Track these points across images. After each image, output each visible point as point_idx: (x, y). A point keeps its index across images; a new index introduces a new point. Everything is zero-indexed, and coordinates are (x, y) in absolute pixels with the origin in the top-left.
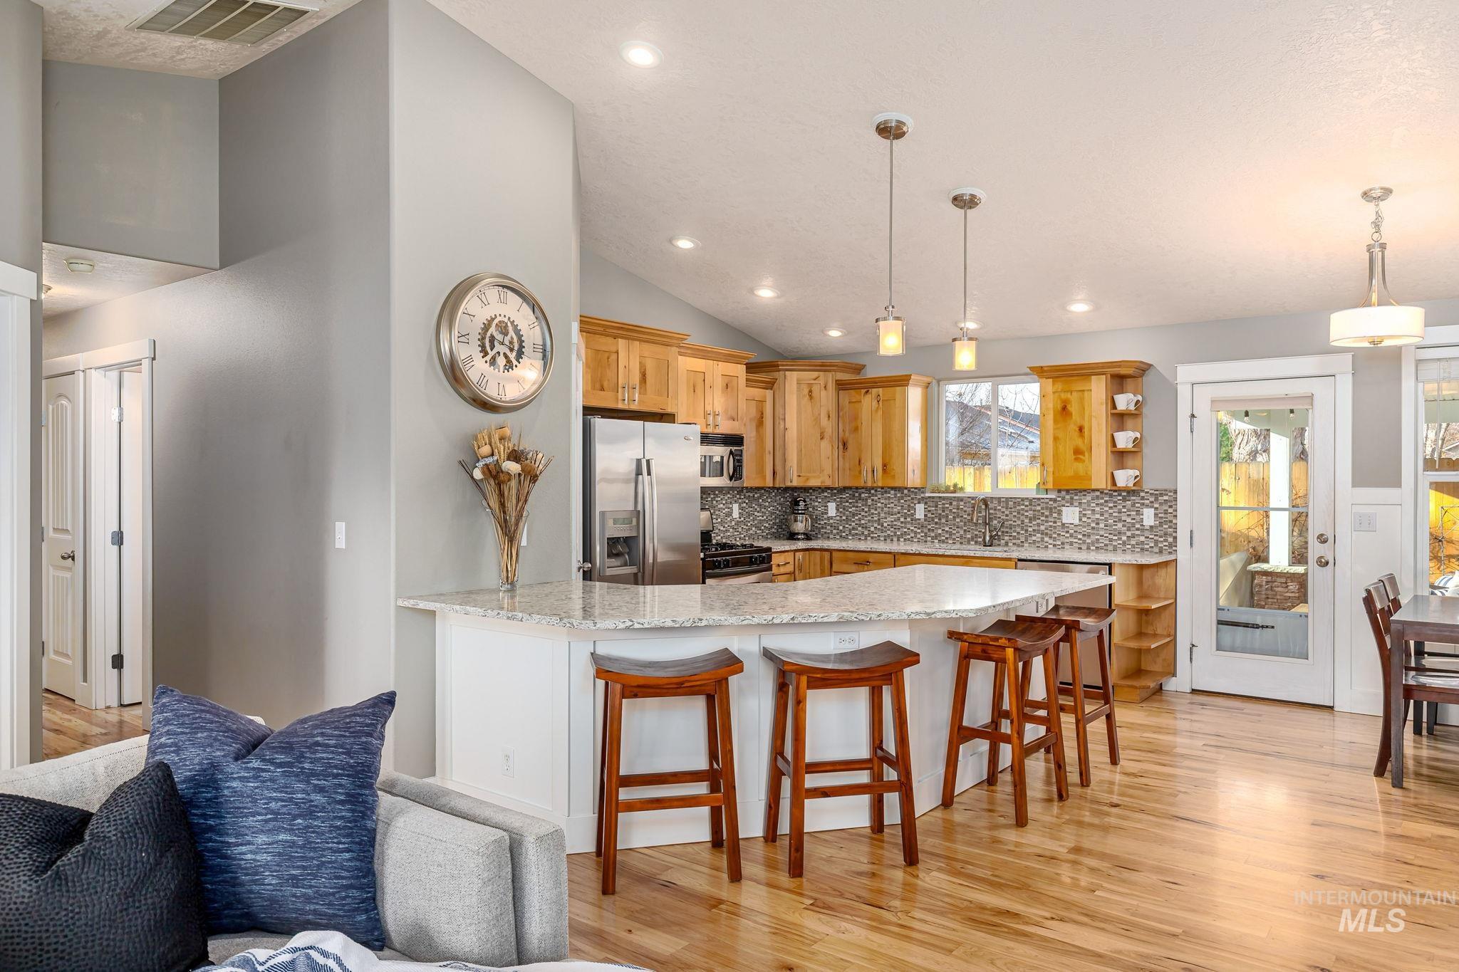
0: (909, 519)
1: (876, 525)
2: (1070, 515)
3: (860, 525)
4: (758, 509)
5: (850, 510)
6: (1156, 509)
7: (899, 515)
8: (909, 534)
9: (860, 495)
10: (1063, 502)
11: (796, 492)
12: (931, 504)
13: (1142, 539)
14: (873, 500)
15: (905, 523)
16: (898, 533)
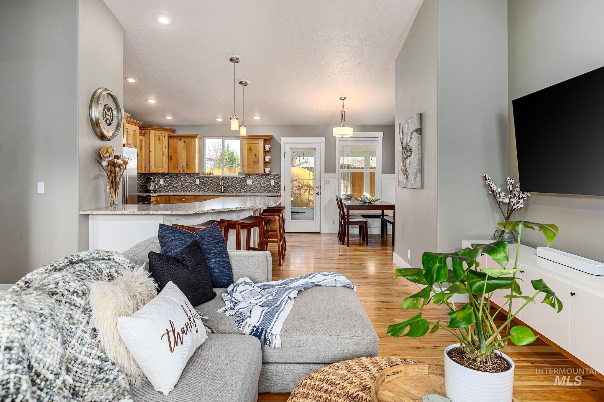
0: (193, 185)
1: (180, 187)
2: (249, 182)
3: (173, 187)
5: (169, 181)
6: (275, 180)
7: (189, 183)
8: (193, 190)
9: (174, 176)
10: (247, 178)
11: (147, 175)
12: (202, 179)
13: (271, 189)
14: (179, 178)
15: (192, 186)
16: (189, 189)
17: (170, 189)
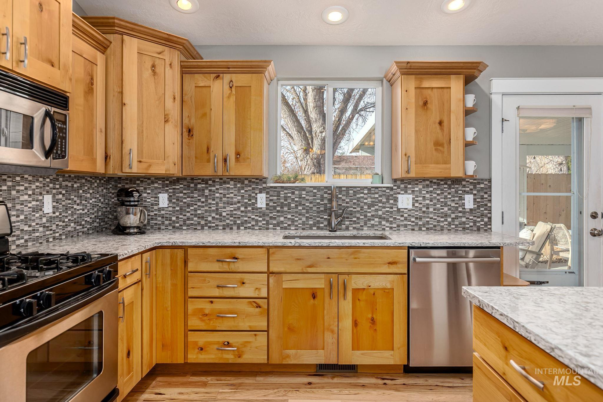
0: (250, 209)
1: (213, 215)
2: (405, 201)
3: (195, 215)
4: (78, 201)
5: (184, 201)
6: (475, 195)
7: (239, 205)
8: (250, 223)
9: (196, 185)
10: (399, 190)
11: (120, 183)
12: (271, 193)
13: (464, 219)
14: (210, 191)
15: (246, 212)
16: (239, 222)
17: (184, 221)
